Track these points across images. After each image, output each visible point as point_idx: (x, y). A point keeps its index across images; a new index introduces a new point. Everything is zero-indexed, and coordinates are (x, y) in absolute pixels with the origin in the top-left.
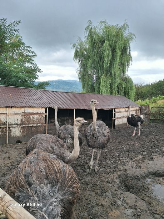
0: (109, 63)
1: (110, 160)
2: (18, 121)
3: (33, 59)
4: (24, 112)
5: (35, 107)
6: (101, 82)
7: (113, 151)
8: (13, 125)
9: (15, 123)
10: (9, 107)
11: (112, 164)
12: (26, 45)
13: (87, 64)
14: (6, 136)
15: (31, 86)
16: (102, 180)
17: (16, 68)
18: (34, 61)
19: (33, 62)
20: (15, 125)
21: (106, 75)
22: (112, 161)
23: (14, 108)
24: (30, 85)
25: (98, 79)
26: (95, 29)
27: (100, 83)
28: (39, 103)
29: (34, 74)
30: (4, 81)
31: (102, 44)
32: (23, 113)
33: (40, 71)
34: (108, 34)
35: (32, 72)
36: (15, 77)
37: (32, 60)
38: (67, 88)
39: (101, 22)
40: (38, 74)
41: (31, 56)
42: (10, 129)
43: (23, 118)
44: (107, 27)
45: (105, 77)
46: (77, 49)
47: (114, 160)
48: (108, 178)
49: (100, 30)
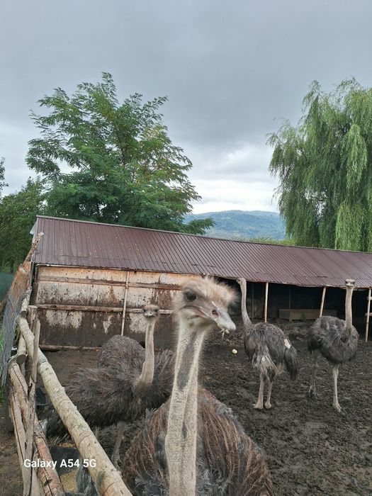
0: (360, 174)
1: (356, 425)
2: (147, 300)
3: (184, 172)
4: (159, 283)
5: (181, 273)
6: (338, 219)
7: (365, 403)
8: (135, 307)
9: (139, 303)
10: (132, 270)
11: (362, 439)
12: (174, 144)
13: (301, 178)
14: (121, 330)
15: (177, 228)
16: (335, 478)
17: (150, 191)
18: (186, 176)
19: (184, 178)
20: (138, 308)
21: (352, 203)
22: (364, 431)
23: (141, 273)
24: (174, 225)
25: (330, 212)
26: (326, 100)
27: (335, 222)
28: (190, 264)
29: (185, 203)
30: (127, 215)
31: (344, 133)
32: (156, 283)
33: (195, 197)
34: (360, 110)
35: (181, 199)
36: (148, 208)
37: (183, 175)
38: (251, 230)
39: (343, 84)
40: (192, 202)
41: (180, 168)
42: (129, 316)
43: (155, 295)
44: (356, 94)
45: (347, 208)
46: (280, 146)
47: (368, 428)
48: (351, 476)
49: (338, 101)
